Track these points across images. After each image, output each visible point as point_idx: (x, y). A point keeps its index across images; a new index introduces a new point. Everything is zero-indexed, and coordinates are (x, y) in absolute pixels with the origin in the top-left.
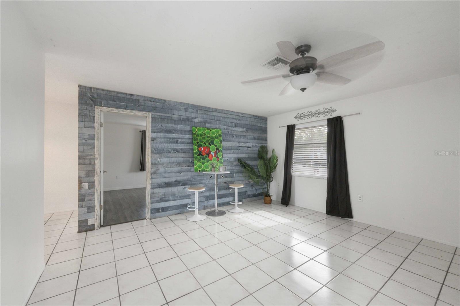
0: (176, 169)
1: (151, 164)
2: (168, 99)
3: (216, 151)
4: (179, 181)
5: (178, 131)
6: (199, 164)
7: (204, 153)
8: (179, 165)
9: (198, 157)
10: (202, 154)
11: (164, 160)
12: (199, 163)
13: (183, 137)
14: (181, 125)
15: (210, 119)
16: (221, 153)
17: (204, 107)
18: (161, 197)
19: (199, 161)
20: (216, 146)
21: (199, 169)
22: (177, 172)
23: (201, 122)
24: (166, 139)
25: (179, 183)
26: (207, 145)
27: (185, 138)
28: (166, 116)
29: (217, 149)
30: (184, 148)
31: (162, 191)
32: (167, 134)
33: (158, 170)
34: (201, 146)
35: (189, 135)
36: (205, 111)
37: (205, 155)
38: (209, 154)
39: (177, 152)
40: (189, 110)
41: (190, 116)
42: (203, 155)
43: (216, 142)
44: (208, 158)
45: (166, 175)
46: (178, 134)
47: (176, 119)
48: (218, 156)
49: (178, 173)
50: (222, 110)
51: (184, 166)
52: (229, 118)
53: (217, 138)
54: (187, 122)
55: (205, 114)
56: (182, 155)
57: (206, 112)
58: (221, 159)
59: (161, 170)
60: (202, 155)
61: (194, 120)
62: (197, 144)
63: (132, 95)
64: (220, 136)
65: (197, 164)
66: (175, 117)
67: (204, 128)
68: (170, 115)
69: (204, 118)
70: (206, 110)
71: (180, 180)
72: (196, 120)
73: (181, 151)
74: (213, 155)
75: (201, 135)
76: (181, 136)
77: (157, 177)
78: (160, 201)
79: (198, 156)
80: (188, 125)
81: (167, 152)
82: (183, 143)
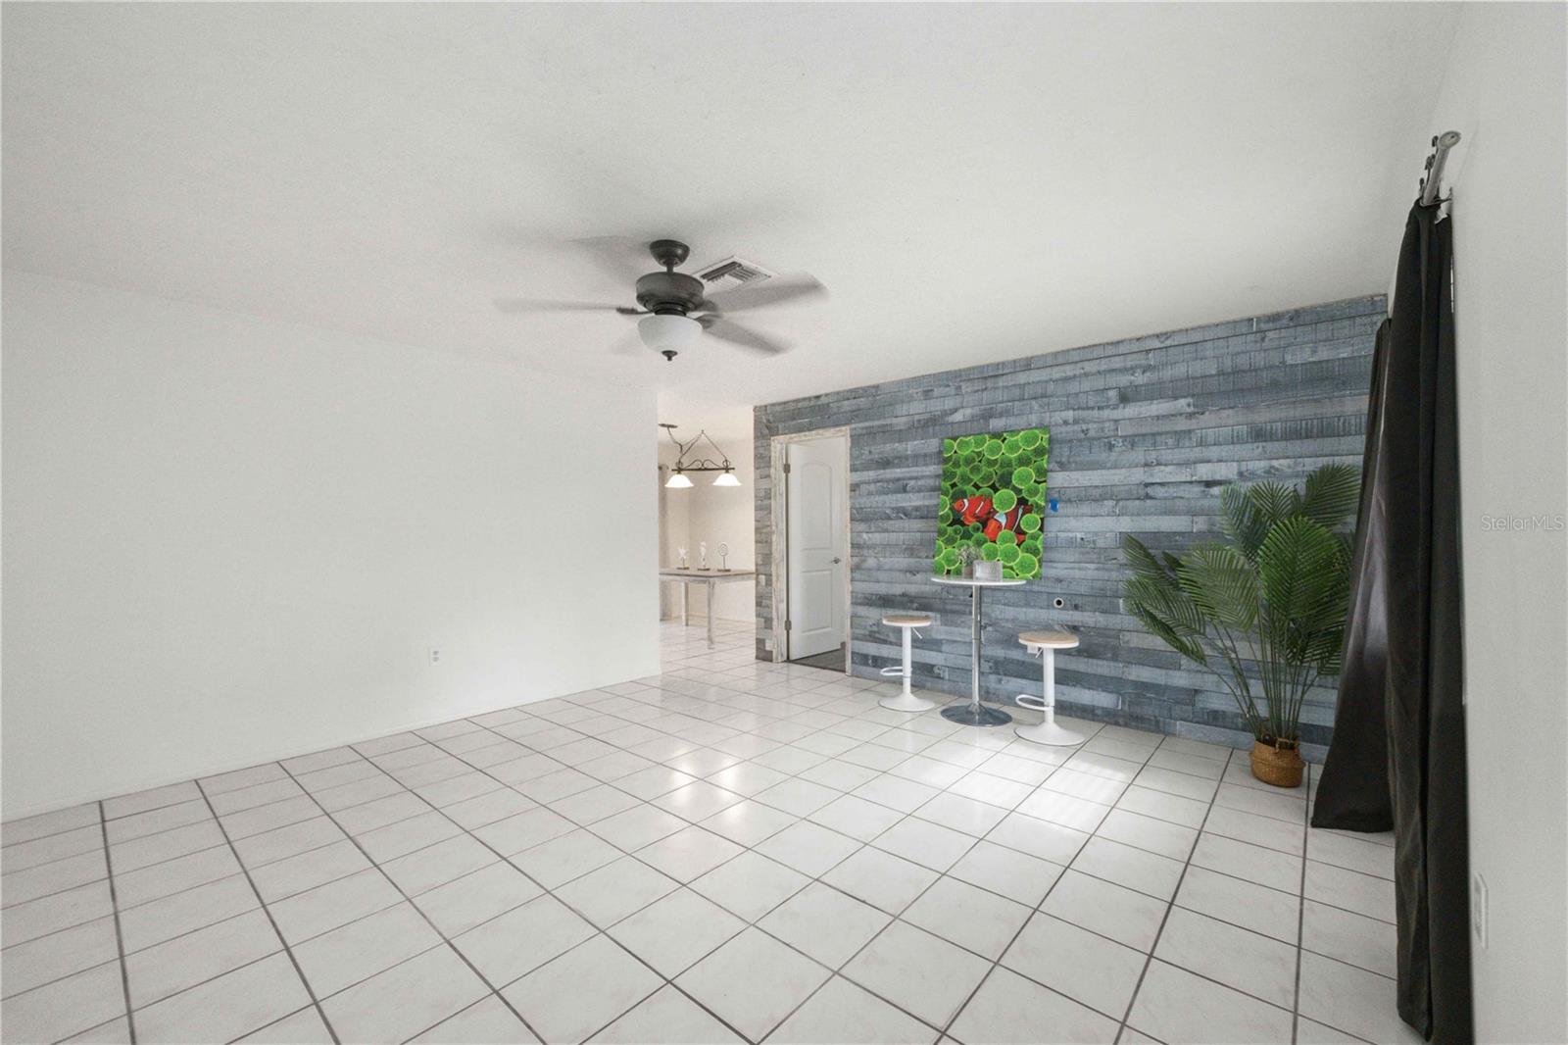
0: (903, 561)
1: (850, 545)
2: (881, 381)
3: (1016, 510)
4: (911, 597)
5: (906, 458)
6: (946, 550)
7: (968, 517)
8: (911, 550)
9: (950, 529)
10: (962, 519)
11: (877, 538)
12: (950, 549)
13: (920, 474)
14: (915, 440)
15: (1005, 399)
16: (1038, 517)
17: (983, 367)
18: (869, 628)
19: (950, 541)
20: (1018, 491)
21: (946, 568)
22: (906, 571)
23: (973, 418)
24: (880, 484)
25: (912, 602)
26: (985, 490)
27: (923, 477)
28: (879, 427)
29: (1022, 502)
30: (925, 506)
31: (872, 614)
32: (882, 471)
33: (865, 561)
34: (963, 494)
35: (935, 467)
36: (986, 378)
37: (974, 523)
38: (988, 519)
39: (906, 515)
40: (937, 392)
41: (938, 408)
42: (967, 523)
43: (1022, 480)
44: (983, 531)
45: (882, 576)
46: (908, 467)
47: (902, 427)
48: (1022, 527)
49: (908, 574)
50: (1056, 354)
51: (924, 554)
52: (1086, 375)
53: (1024, 461)
54: (931, 429)
55: (986, 389)
56: (917, 524)
57: (990, 384)
58: (1034, 537)
59: (871, 562)
60: (963, 524)
61: (951, 419)
62: (951, 492)
63: (818, 397)
64: (1039, 452)
65: (944, 551)
66: (900, 422)
67: (980, 437)
68: (888, 421)
69: (982, 405)
70: (987, 375)
71: (913, 594)
72: (958, 417)
73: (914, 513)
74: (1003, 524)
75: (968, 461)
76: (915, 471)
77: (863, 578)
78: (868, 638)
79: (949, 525)
80: (934, 436)
81: (883, 517)
82: (920, 491)
